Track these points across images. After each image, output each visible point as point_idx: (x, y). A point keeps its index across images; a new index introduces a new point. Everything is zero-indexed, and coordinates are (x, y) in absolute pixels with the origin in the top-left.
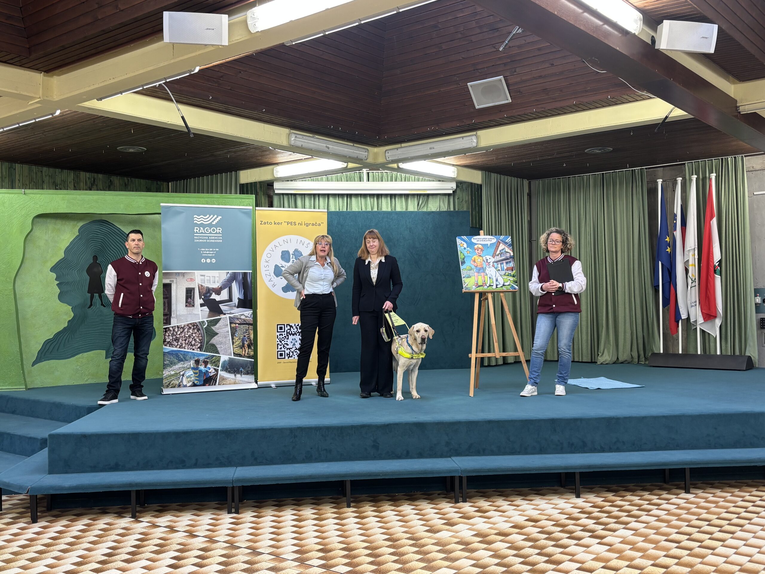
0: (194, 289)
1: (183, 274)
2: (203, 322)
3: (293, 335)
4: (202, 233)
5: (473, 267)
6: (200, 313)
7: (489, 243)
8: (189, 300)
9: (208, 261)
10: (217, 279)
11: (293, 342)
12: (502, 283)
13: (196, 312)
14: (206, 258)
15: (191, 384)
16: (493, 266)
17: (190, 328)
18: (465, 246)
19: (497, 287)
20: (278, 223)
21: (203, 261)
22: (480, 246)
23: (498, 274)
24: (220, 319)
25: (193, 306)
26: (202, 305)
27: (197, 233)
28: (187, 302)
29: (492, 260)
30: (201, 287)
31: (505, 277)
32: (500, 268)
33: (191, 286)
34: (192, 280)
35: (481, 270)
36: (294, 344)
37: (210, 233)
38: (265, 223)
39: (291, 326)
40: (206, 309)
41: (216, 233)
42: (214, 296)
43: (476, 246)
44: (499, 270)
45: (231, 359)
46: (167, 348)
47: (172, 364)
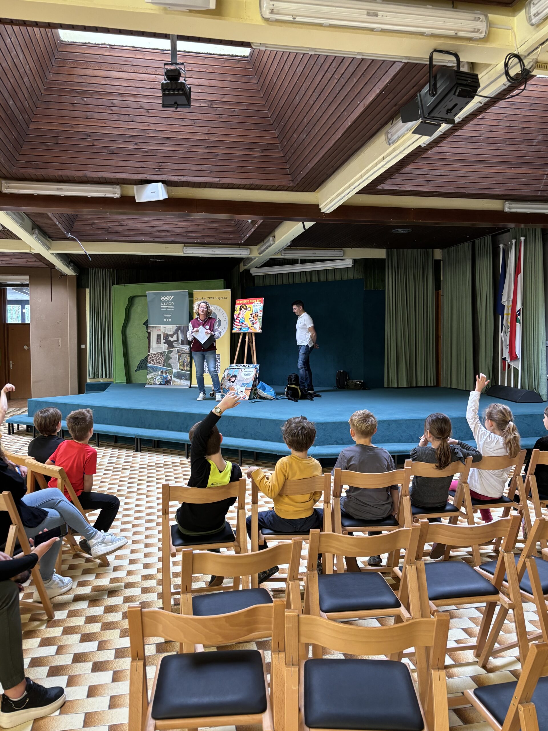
1: (156, 327)
2: (165, 352)
4: (164, 305)
9: (168, 320)
13: (161, 347)
14: (166, 318)
15: (159, 383)
17: (159, 355)
24: (173, 350)
26: (164, 343)
28: (157, 341)
37: (169, 305)
38: (197, 297)
40: (166, 345)
42: (170, 338)
45: (178, 372)
46: (149, 365)
47: (151, 372)
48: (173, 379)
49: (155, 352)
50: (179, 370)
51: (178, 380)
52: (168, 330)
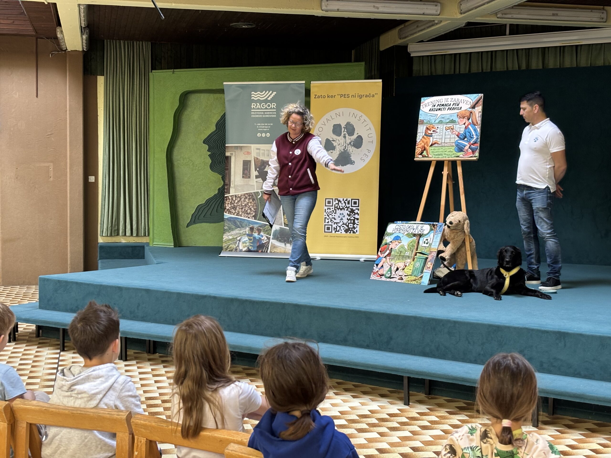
0: (250, 161)
1: (241, 148)
2: (258, 192)
3: (341, 209)
4: (258, 109)
6: (255, 184)
8: (246, 172)
9: (264, 135)
11: (341, 216)
13: (252, 184)
14: (261, 132)
15: (245, 249)
17: (246, 198)
20: (332, 97)
21: (259, 135)
25: (249, 177)
26: (257, 177)
27: (254, 109)
28: (243, 174)
30: (256, 160)
33: (248, 159)
36: (342, 219)
37: (266, 108)
38: (319, 97)
39: (339, 201)
40: (260, 180)
41: (271, 108)
45: (282, 230)
46: (227, 215)
47: (230, 229)
48: (273, 242)
49: (239, 194)
50: (283, 227)
51: (282, 245)
52: (264, 154)
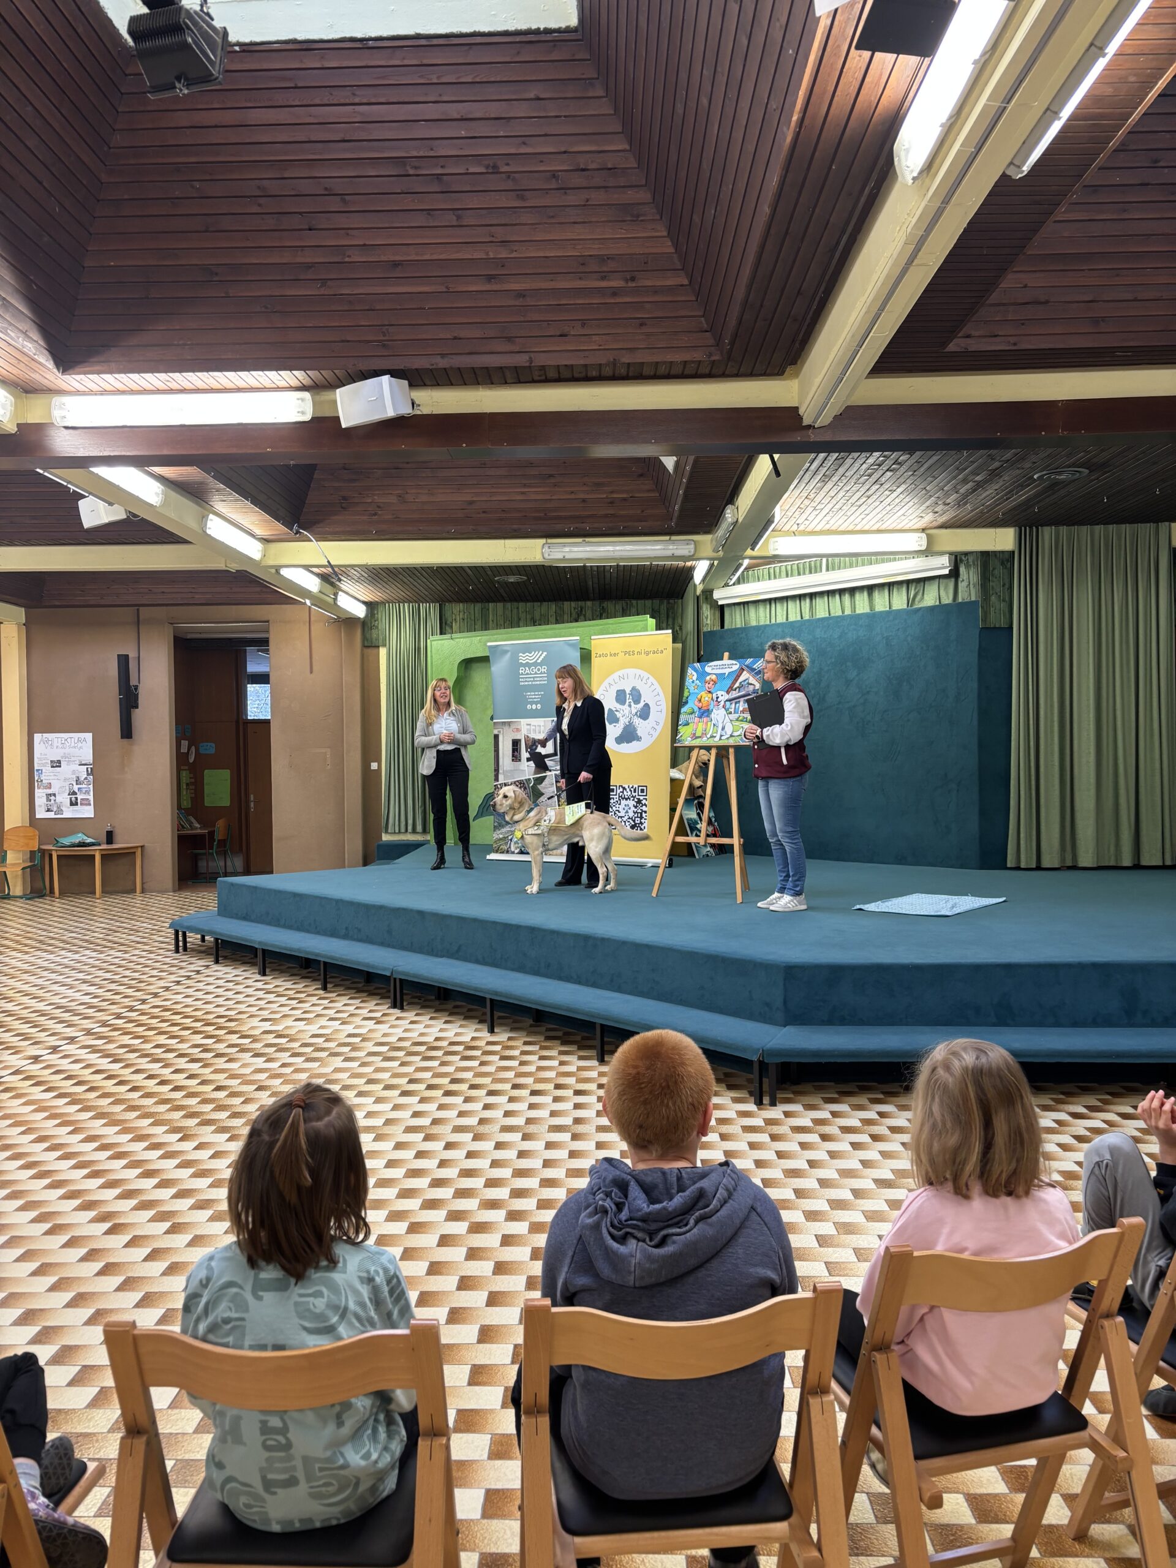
0: (520, 740)
1: (509, 723)
2: (529, 779)
3: (626, 799)
4: (527, 674)
5: (696, 709)
6: (526, 768)
7: (727, 671)
8: (516, 753)
9: (534, 707)
10: (542, 728)
11: (626, 808)
12: (729, 733)
13: (522, 768)
14: (532, 703)
15: (518, 850)
16: (724, 707)
18: (695, 678)
19: (720, 739)
20: (615, 655)
21: (529, 707)
22: (714, 677)
23: (727, 719)
24: (546, 776)
25: (520, 760)
26: (528, 760)
27: (522, 674)
28: (513, 756)
29: (723, 696)
30: (527, 738)
31: (737, 723)
32: (732, 710)
33: (518, 738)
34: (518, 730)
35: (705, 713)
36: (627, 812)
37: (536, 673)
38: (600, 656)
39: (624, 788)
40: (532, 764)
41: (541, 673)
42: (540, 749)
43: (708, 678)
44: (731, 713)
47: (500, 826)
